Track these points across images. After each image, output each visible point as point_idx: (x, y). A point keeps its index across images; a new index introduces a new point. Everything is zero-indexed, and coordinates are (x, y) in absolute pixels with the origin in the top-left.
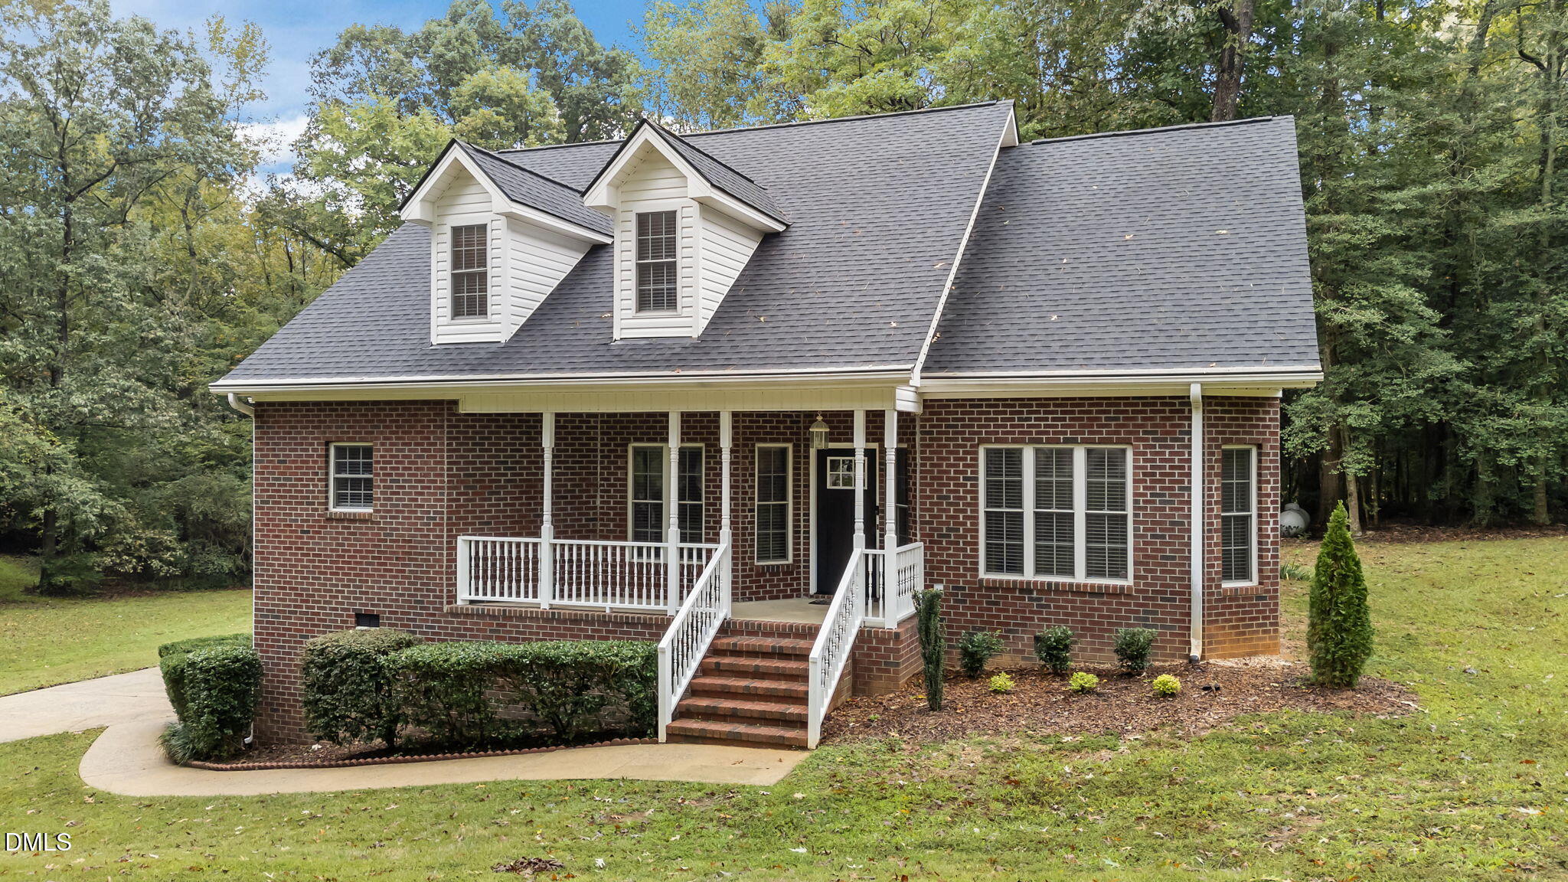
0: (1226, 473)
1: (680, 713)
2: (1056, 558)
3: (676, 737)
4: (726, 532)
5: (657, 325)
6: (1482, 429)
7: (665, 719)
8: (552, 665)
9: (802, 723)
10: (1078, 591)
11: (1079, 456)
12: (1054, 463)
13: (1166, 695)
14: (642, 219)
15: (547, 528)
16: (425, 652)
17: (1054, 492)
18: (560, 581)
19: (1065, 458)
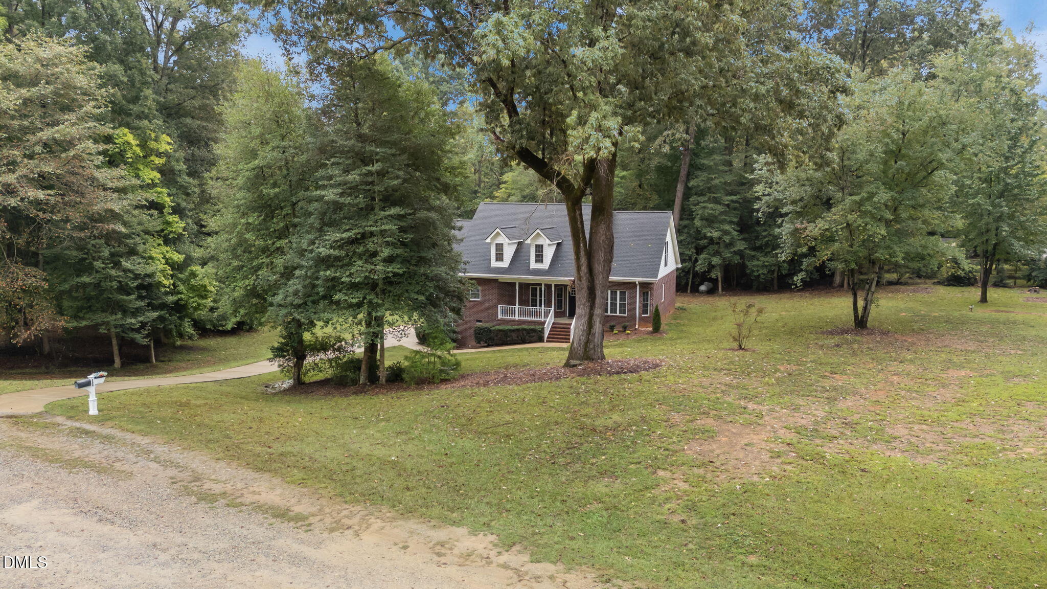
0: (644, 295)
1: (548, 338)
2: (614, 310)
3: (547, 341)
4: (553, 306)
5: (539, 266)
6: (750, 264)
7: (545, 339)
8: (525, 329)
9: (569, 339)
10: (617, 316)
11: (618, 292)
12: (614, 294)
13: (628, 334)
14: (536, 245)
15: (517, 304)
16: (497, 327)
17: (614, 298)
18: (520, 315)
19: (616, 292)
